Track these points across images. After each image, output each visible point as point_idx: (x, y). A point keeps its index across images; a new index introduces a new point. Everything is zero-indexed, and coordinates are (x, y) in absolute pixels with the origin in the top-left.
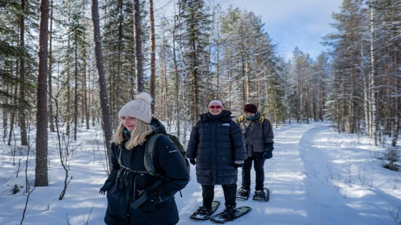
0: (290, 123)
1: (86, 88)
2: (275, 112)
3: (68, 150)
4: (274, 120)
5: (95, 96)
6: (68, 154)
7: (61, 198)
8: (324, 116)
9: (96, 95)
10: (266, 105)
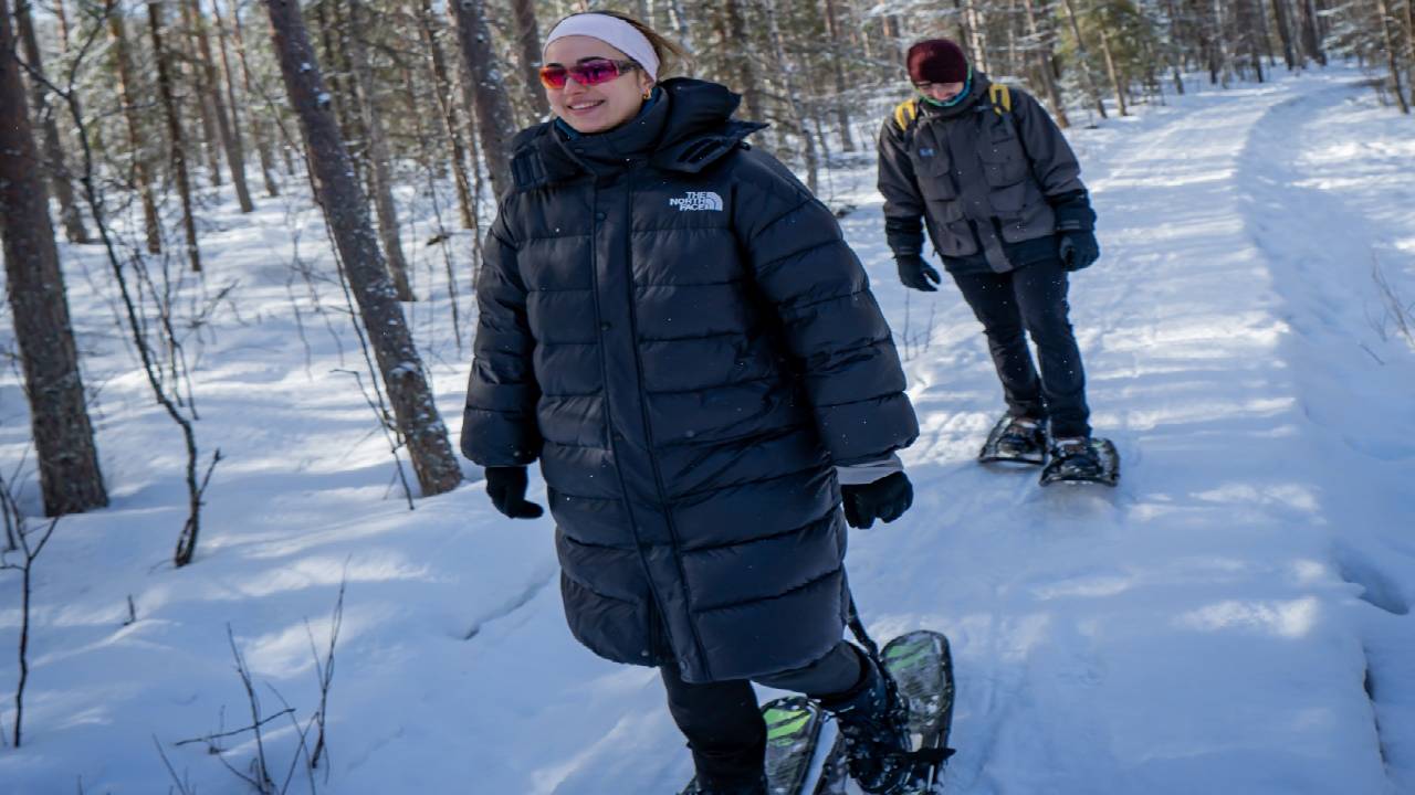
0: (1181, 90)
1: (201, 17)
2: (1103, 46)
3: (173, 322)
4: (1107, 83)
5: (255, 52)
6: (174, 344)
7: (184, 558)
8: (1326, 43)
9: (257, 46)
10: (1059, 15)
